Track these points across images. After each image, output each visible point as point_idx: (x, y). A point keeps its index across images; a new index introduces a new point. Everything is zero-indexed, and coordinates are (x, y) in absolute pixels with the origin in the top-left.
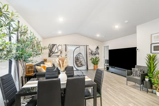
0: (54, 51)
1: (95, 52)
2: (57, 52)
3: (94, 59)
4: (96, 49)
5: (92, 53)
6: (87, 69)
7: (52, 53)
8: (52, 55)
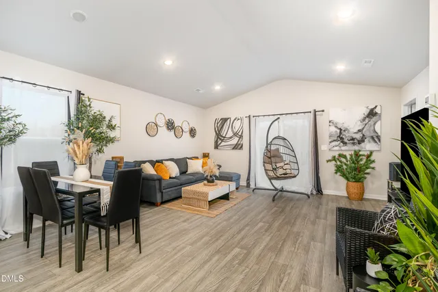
0: (224, 135)
1: (359, 131)
2: (231, 138)
3: (348, 157)
4: (364, 120)
5: (342, 138)
6: (319, 190)
7: (220, 139)
8: (221, 145)
